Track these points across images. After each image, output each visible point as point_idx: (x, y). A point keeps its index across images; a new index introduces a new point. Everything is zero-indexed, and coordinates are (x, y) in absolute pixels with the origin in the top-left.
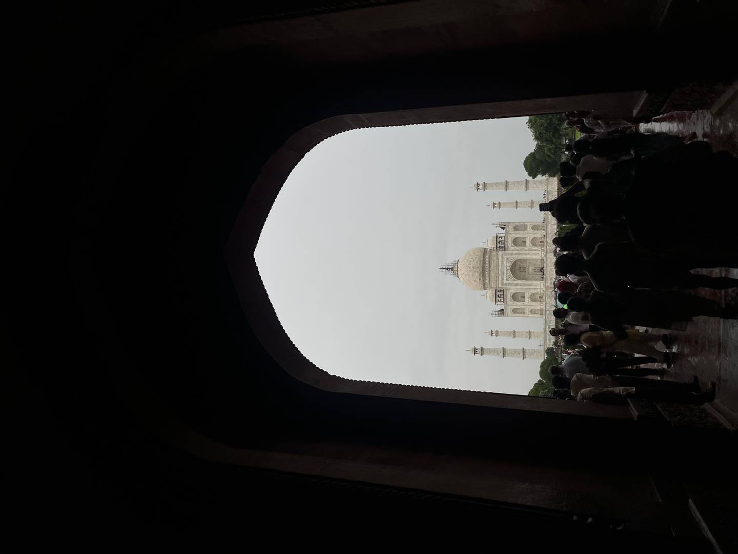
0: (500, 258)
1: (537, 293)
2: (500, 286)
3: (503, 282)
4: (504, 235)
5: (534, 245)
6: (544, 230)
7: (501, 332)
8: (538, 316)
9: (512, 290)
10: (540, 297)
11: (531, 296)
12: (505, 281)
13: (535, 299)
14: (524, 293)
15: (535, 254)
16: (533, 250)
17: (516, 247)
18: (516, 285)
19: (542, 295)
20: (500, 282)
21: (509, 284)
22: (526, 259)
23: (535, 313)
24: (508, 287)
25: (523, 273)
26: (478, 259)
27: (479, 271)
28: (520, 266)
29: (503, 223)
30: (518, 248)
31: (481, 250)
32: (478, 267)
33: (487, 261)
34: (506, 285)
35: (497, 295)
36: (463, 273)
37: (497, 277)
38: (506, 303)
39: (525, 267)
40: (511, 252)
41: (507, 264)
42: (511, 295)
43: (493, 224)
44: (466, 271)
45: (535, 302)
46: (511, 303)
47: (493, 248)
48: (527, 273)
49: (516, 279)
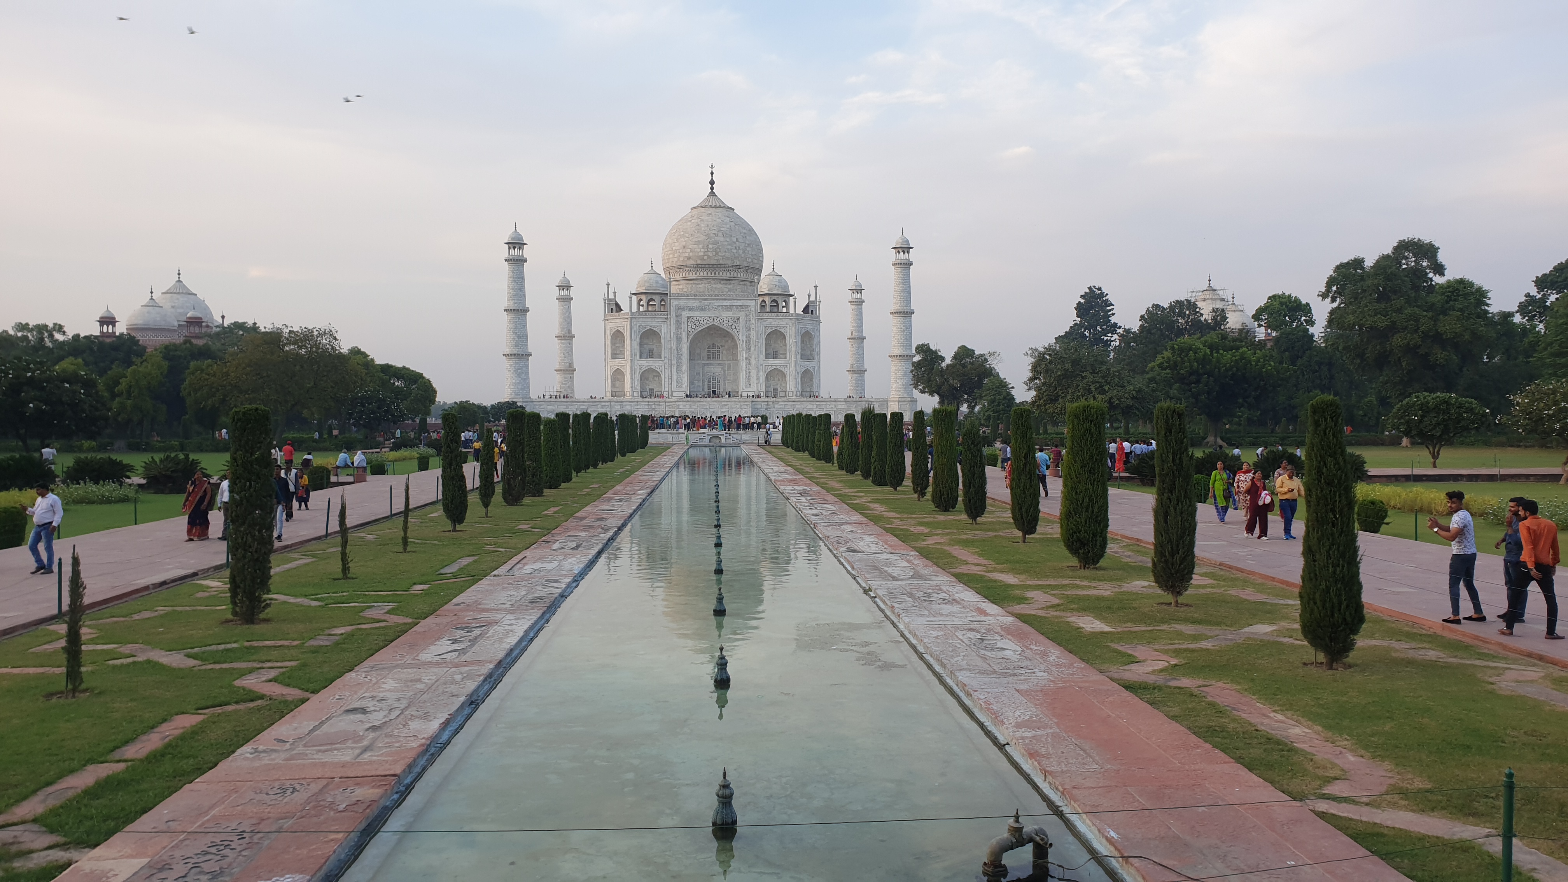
0: (739, 303)
1: (660, 384)
2: (675, 303)
3: (683, 310)
4: (791, 311)
5: (769, 376)
6: (801, 395)
7: (569, 307)
8: (609, 389)
9: (666, 330)
10: (651, 390)
11: (654, 371)
12: (685, 314)
13: (647, 379)
14: (659, 356)
15: (748, 378)
16: (757, 374)
17: (764, 337)
18: (679, 339)
19: (658, 394)
20: (682, 303)
21: (679, 323)
23: (614, 380)
24: (673, 321)
25: (705, 353)
26: (736, 255)
27: (709, 257)
28: (722, 346)
29: (819, 308)
30: (763, 341)
31: (755, 261)
32: (717, 254)
33: (732, 275)
34: (677, 316)
35: (654, 298)
36: (702, 220)
37: (695, 295)
38: (635, 318)
39: (718, 358)
40: (753, 326)
41: (725, 319)
42: (654, 327)
43: (816, 287)
44: (708, 226)
45: (641, 380)
46: (636, 328)
47: (761, 287)
48: (707, 362)
49: (691, 337)
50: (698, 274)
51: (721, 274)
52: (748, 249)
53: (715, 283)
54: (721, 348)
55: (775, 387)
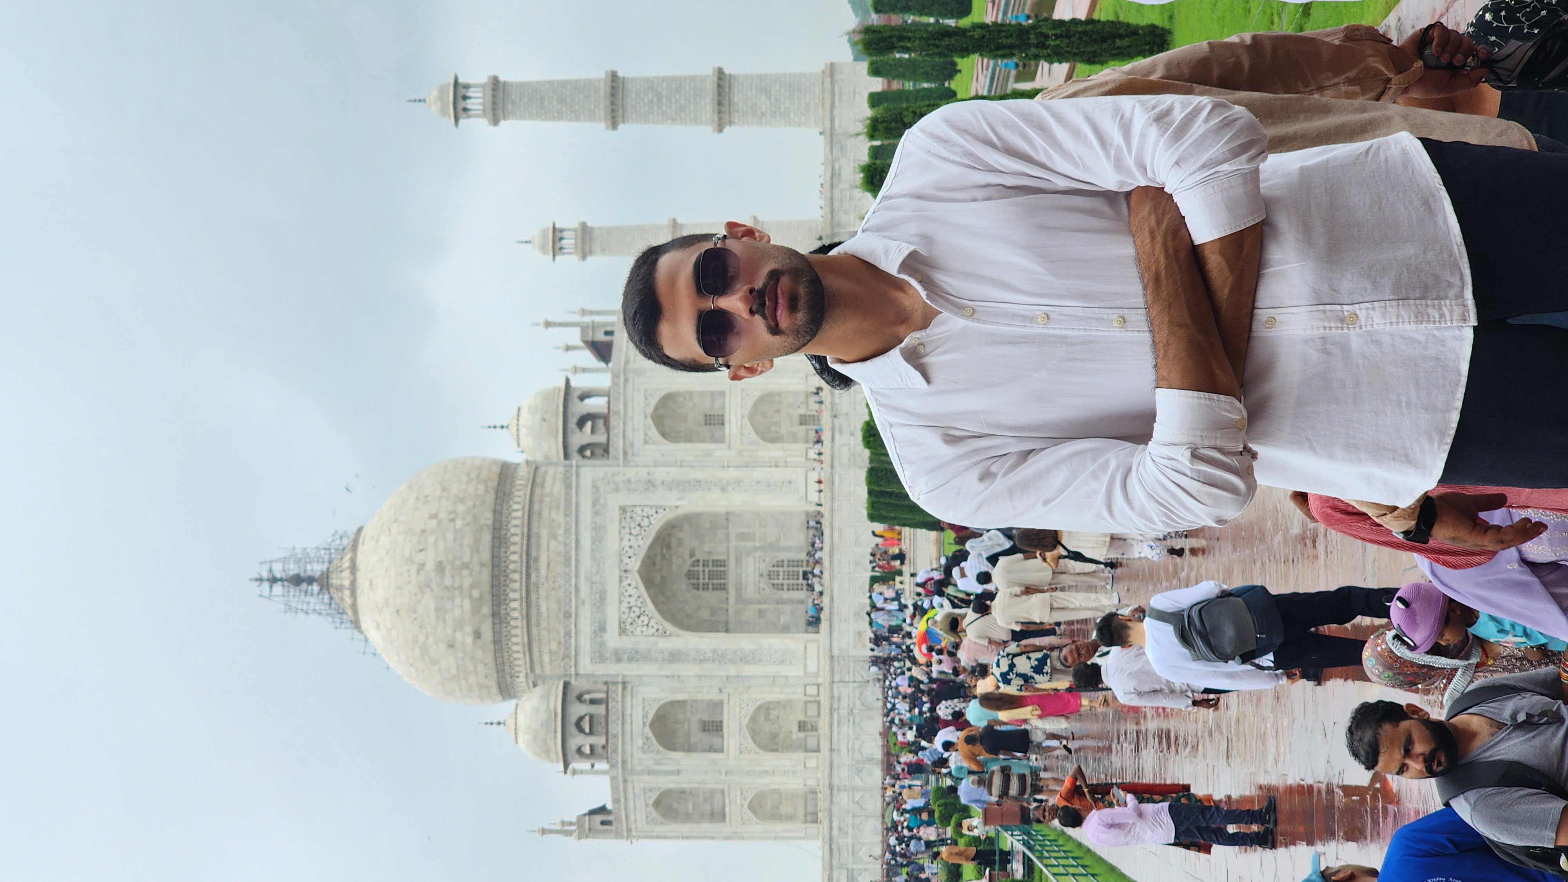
0: (586, 508)
1: (788, 704)
2: (586, 665)
3: (602, 644)
4: (605, 383)
5: (767, 437)
9: (653, 689)
10: (802, 726)
11: (753, 720)
12: (612, 639)
13: (774, 736)
14: (717, 706)
15: (770, 486)
16: (763, 465)
17: (669, 447)
18: (675, 657)
19: (812, 710)
20: (586, 645)
21: (634, 656)
22: (728, 516)
23: (777, 817)
25: (711, 597)
26: (469, 519)
27: (473, 586)
28: (692, 555)
29: (598, 313)
30: (681, 450)
31: (484, 475)
32: (465, 566)
33: (518, 531)
34: (619, 660)
35: (573, 719)
36: (387, 603)
37: (567, 615)
38: (624, 762)
39: (723, 563)
40: (643, 474)
41: (626, 543)
42: (645, 716)
43: (548, 324)
44: (400, 588)
45: (777, 751)
46: (648, 760)
47: (547, 457)
48: (732, 591)
49: (670, 628)
50: (516, 614)
51: (514, 557)
52: (454, 489)
53: (538, 570)
54: (699, 556)
55: (796, 420)
